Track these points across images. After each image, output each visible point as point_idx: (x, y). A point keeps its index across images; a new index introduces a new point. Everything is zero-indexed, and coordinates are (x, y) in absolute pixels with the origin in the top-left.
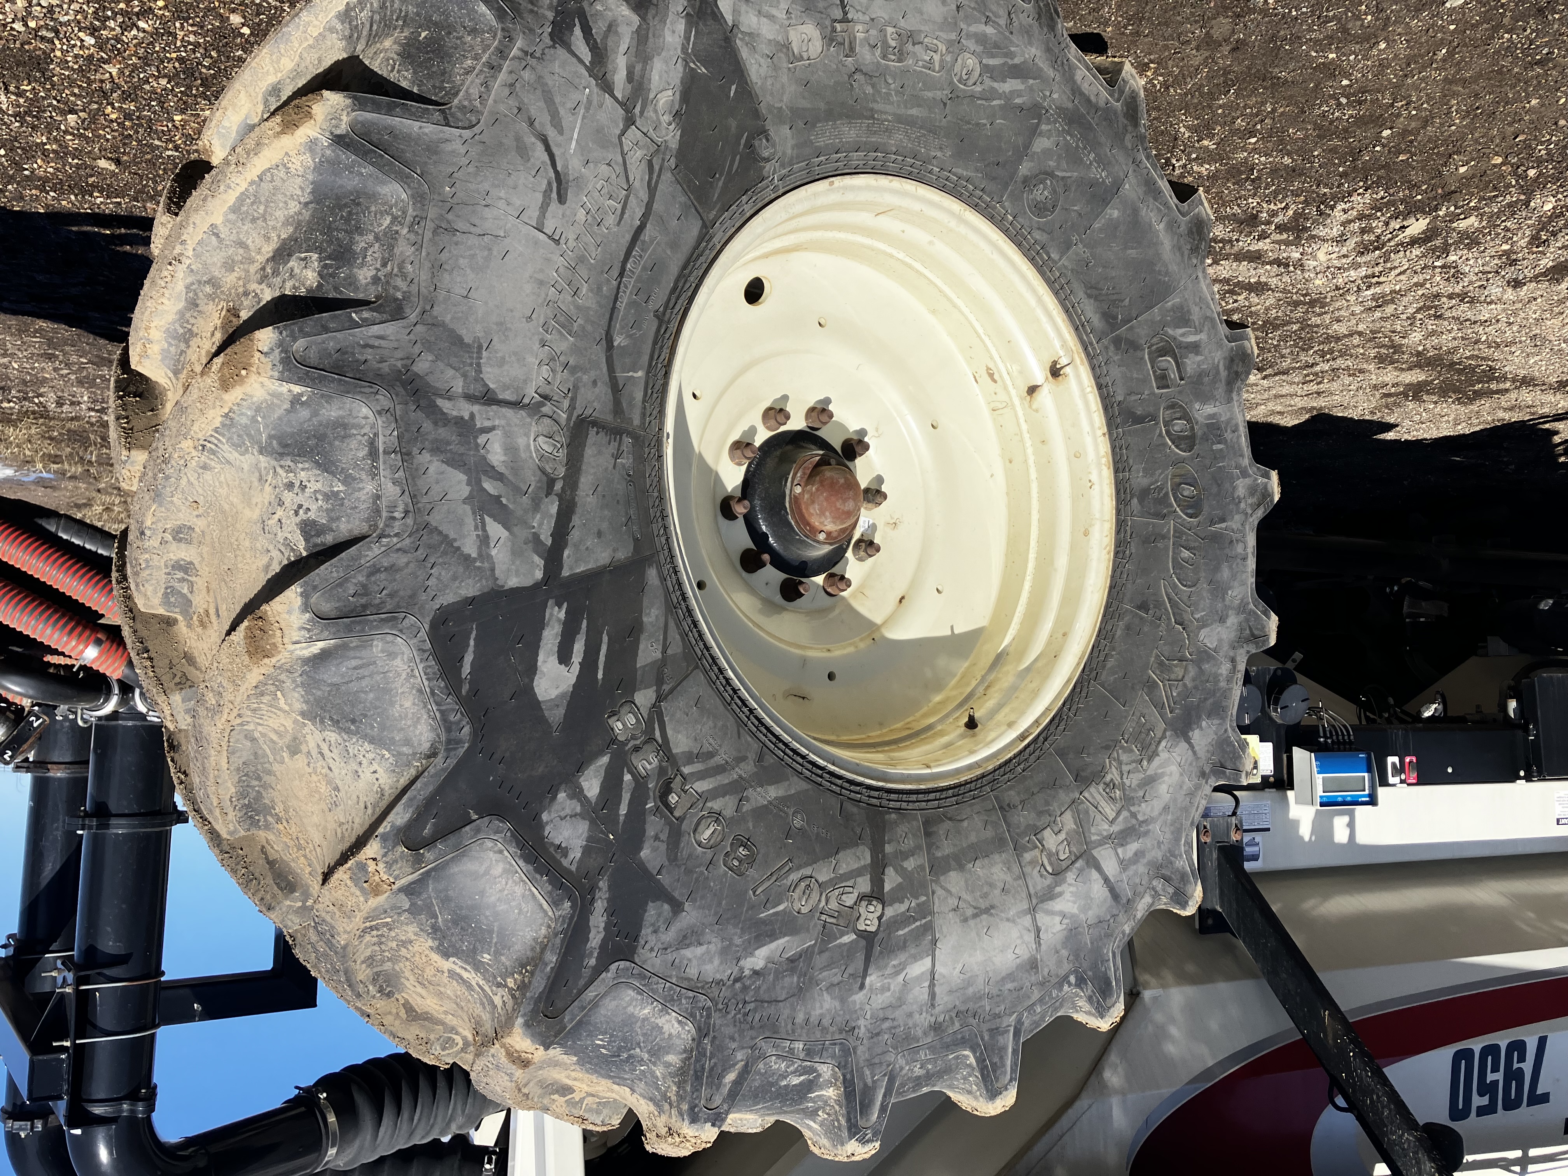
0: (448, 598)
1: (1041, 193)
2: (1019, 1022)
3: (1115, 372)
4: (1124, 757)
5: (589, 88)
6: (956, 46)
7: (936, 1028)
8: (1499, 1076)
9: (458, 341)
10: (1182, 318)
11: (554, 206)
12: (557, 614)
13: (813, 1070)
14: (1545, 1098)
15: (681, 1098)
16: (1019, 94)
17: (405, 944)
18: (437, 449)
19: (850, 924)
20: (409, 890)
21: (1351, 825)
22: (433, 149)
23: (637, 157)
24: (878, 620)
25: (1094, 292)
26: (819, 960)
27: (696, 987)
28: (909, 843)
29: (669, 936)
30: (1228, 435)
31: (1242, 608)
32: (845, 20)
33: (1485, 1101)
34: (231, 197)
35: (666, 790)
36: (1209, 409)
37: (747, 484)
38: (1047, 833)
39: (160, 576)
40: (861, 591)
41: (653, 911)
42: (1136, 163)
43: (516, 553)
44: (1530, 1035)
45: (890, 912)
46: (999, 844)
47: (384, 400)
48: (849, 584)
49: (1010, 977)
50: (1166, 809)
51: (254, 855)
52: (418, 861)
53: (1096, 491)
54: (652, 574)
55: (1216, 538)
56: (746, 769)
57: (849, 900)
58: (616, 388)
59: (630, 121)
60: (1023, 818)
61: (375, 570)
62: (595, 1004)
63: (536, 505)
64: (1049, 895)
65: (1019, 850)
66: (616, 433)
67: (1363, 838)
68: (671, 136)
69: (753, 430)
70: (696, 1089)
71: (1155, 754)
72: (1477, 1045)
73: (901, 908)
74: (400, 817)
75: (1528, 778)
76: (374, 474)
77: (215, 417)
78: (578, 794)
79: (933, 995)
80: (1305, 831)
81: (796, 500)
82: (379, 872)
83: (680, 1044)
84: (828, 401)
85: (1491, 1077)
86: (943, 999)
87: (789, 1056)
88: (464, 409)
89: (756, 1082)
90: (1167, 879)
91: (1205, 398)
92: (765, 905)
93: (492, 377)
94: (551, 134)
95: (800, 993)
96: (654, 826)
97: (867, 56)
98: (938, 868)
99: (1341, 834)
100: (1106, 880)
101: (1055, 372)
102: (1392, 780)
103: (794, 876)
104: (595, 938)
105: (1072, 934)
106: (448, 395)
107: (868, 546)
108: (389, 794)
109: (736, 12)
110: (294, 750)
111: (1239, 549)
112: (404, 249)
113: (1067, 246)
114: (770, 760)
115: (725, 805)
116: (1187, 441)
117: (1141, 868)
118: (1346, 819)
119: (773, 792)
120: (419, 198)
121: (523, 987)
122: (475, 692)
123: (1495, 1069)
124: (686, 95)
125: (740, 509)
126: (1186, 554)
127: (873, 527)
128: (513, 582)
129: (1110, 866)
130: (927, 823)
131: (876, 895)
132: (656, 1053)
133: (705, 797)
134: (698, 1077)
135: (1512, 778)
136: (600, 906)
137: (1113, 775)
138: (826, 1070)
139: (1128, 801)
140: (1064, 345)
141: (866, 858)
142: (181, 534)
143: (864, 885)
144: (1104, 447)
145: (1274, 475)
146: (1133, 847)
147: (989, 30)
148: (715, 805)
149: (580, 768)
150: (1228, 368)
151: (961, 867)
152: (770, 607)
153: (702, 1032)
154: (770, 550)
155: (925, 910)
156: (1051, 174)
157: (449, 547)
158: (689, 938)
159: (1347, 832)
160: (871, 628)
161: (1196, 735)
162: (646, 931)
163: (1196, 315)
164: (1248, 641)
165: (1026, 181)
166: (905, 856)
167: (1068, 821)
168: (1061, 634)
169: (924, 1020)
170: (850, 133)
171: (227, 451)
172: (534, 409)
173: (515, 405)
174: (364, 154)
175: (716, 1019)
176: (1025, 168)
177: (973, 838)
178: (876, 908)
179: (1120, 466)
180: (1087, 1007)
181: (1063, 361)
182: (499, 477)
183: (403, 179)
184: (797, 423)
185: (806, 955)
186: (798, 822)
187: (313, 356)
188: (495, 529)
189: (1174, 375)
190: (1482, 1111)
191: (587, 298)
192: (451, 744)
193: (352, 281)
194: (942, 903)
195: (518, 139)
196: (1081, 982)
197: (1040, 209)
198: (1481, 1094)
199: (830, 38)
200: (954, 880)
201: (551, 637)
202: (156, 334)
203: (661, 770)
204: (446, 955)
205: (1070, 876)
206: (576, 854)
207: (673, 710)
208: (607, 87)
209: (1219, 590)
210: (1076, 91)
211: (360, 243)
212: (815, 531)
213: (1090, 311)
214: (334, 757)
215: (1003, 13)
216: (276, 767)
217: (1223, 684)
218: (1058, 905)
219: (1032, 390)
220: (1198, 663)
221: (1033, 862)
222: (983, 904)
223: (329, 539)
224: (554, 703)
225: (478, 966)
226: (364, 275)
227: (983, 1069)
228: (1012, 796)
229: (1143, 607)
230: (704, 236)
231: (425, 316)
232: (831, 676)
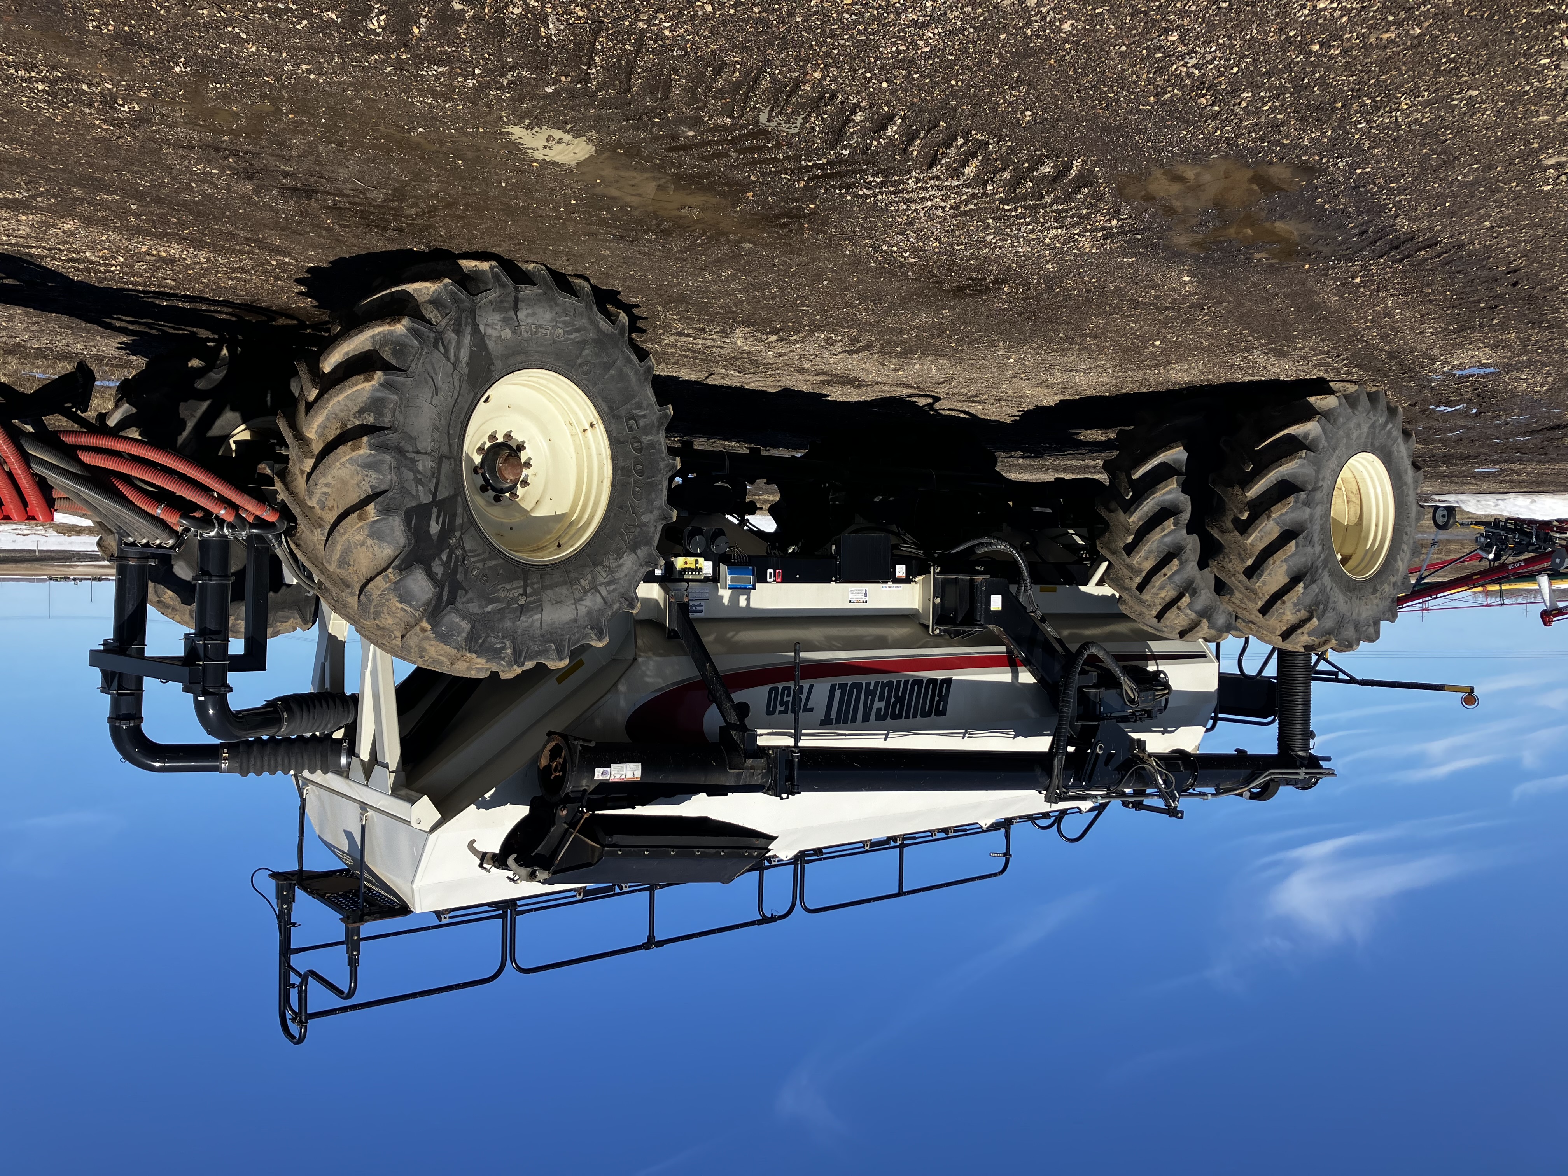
0: (409, 506)
1: (586, 368)
2: (570, 638)
3: (613, 426)
4: (611, 558)
5: (444, 361)
6: (555, 327)
7: (543, 636)
8: (790, 699)
9: (410, 437)
10: (639, 406)
11: (435, 397)
12: (435, 510)
13: (503, 643)
14: (811, 710)
15: (466, 646)
16: (577, 337)
17: (388, 600)
18: (405, 467)
19: (517, 602)
20: (395, 583)
21: (748, 600)
22: (403, 384)
23: (456, 378)
24: (529, 509)
25: (605, 399)
26: (507, 611)
27: (472, 614)
28: (535, 580)
29: (464, 599)
30: (657, 446)
31: (660, 508)
32: (519, 325)
33: (783, 708)
34: (346, 394)
35: (464, 560)
36: (649, 438)
37: (482, 462)
38: (582, 580)
39: (318, 496)
40: (522, 499)
41: (461, 593)
42: (623, 352)
43: (425, 494)
44: (806, 684)
45: (528, 600)
46: (565, 583)
47: (393, 454)
48: (518, 497)
49: (567, 623)
50: (626, 575)
51: (335, 577)
52: (401, 574)
53: (605, 468)
54: (459, 498)
55: (650, 484)
56: (486, 556)
57: (516, 595)
58: (450, 446)
59: (455, 369)
60: (573, 575)
61: (391, 499)
62: (444, 616)
63: (430, 481)
64: (581, 599)
65: (572, 585)
66: (449, 458)
67: (752, 605)
68: (466, 371)
69: (485, 443)
70: (471, 643)
71: (622, 557)
72: (780, 686)
73: (532, 599)
74: (397, 562)
75: (836, 581)
76: (391, 474)
77: (348, 457)
78: (441, 559)
79: (541, 625)
80: (726, 601)
81: (500, 468)
82: (391, 576)
83: (466, 630)
84: (511, 432)
85: (786, 699)
86: (544, 626)
87: (497, 637)
88: (412, 455)
89: (487, 645)
90: (626, 599)
91: (647, 434)
92: (492, 594)
93: (419, 446)
94: (434, 376)
95: (501, 619)
96: (461, 569)
97: (525, 335)
98: (545, 588)
99: (743, 602)
100: (602, 596)
101: (592, 426)
102: (769, 580)
103: (500, 587)
104: (445, 599)
105: (589, 612)
106: (408, 452)
107: (525, 483)
108: (393, 557)
109: (485, 329)
110: (362, 545)
111: (660, 487)
112: (397, 413)
113: (596, 384)
114: (492, 553)
115: (480, 565)
116: (639, 450)
117: (616, 594)
118: (746, 597)
119: (494, 563)
120: (401, 399)
121: (425, 610)
122: (415, 531)
123: (788, 696)
124: (470, 358)
125: (480, 471)
126: (637, 489)
127: (527, 476)
128: (425, 502)
129: (604, 592)
130: (541, 575)
131: (524, 594)
132: (459, 633)
133: (475, 562)
134: (471, 640)
135: (829, 581)
136: (446, 590)
137: (606, 563)
138: (508, 643)
139: (611, 572)
140: (594, 417)
141: (522, 584)
142: (327, 485)
143: (521, 591)
144: (609, 452)
145: (678, 459)
146: (612, 587)
147: (567, 318)
148: (477, 565)
149: (441, 552)
150: (658, 421)
151: (552, 589)
152: (489, 504)
153: (473, 627)
154: (490, 485)
155: (540, 600)
156: (589, 362)
157: (409, 492)
158: (470, 601)
159: (746, 602)
160: (526, 513)
161: (639, 552)
162: (458, 598)
163: (645, 403)
164: (662, 519)
165: (580, 365)
166: (534, 584)
167: (589, 577)
168: (591, 517)
169: (538, 633)
170: (520, 358)
171: (348, 465)
172: (429, 454)
173: (425, 453)
174: (387, 388)
175: (477, 624)
176: (580, 361)
177: (556, 580)
178: (524, 598)
179: (614, 459)
180: (595, 638)
181: (594, 423)
182: (420, 473)
183: (396, 394)
184: (500, 440)
185: (503, 609)
186: (501, 572)
187: (376, 444)
188: (420, 488)
189: (635, 426)
190: (781, 712)
191: (443, 422)
192: (409, 544)
193: (384, 422)
194: (545, 598)
195: (425, 378)
196: (592, 628)
197: (585, 373)
198: (781, 705)
199: (514, 332)
200: (549, 592)
201: (434, 517)
202: (315, 426)
203: (462, 554)
204: (401, 603)
205: (589, 594)
206: (440, 575)
207: (466, 538)
208: (448, 359)
209: (650, 502)
210: (599, 331)
211: (385, 411)
212: (506, 479)
213: (604, 406)
214: (376, 548)
215: (573, 310)
216: (354, 550)
217: (651, 534)
218: (584, 603)
219: (585, 430)
220: (640, 527)
221: (576, 589)
222: (559, 600)
223: (378, 490)
224: (435, 534)
225: (411, 606)
226: (387, 420)
227: (557, 650)
228: (571, 568)
229: (621, 508)
230: (475, 397)
231: (403, 432)
232: (511, 529)
